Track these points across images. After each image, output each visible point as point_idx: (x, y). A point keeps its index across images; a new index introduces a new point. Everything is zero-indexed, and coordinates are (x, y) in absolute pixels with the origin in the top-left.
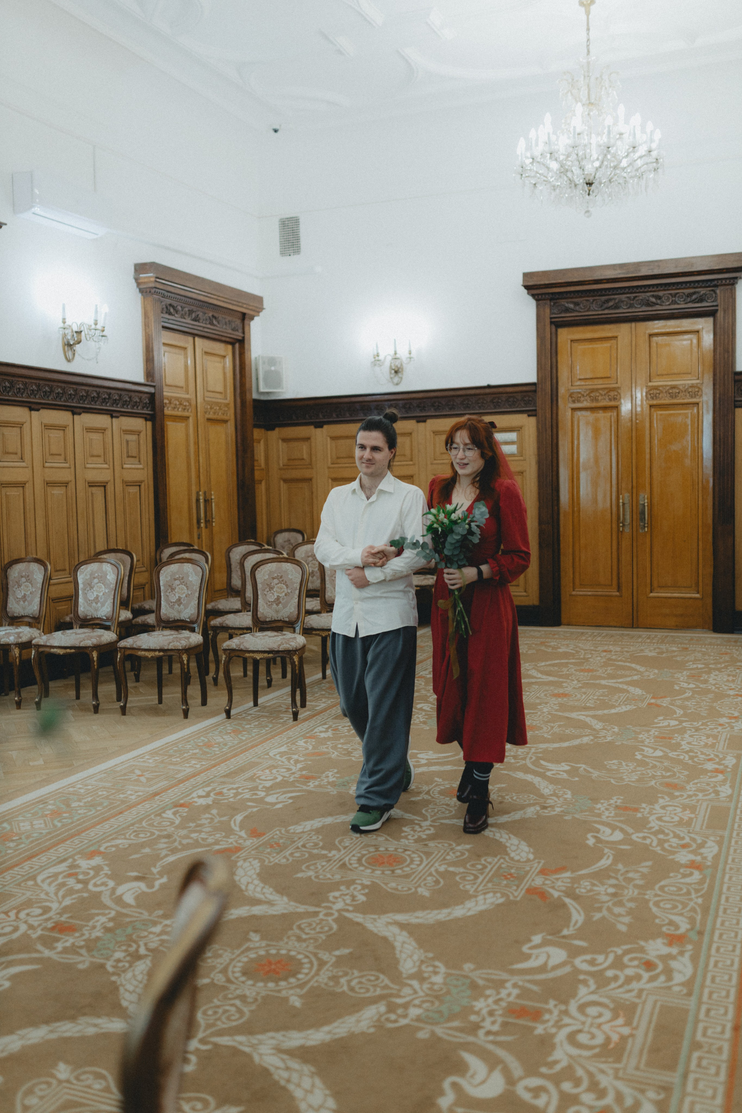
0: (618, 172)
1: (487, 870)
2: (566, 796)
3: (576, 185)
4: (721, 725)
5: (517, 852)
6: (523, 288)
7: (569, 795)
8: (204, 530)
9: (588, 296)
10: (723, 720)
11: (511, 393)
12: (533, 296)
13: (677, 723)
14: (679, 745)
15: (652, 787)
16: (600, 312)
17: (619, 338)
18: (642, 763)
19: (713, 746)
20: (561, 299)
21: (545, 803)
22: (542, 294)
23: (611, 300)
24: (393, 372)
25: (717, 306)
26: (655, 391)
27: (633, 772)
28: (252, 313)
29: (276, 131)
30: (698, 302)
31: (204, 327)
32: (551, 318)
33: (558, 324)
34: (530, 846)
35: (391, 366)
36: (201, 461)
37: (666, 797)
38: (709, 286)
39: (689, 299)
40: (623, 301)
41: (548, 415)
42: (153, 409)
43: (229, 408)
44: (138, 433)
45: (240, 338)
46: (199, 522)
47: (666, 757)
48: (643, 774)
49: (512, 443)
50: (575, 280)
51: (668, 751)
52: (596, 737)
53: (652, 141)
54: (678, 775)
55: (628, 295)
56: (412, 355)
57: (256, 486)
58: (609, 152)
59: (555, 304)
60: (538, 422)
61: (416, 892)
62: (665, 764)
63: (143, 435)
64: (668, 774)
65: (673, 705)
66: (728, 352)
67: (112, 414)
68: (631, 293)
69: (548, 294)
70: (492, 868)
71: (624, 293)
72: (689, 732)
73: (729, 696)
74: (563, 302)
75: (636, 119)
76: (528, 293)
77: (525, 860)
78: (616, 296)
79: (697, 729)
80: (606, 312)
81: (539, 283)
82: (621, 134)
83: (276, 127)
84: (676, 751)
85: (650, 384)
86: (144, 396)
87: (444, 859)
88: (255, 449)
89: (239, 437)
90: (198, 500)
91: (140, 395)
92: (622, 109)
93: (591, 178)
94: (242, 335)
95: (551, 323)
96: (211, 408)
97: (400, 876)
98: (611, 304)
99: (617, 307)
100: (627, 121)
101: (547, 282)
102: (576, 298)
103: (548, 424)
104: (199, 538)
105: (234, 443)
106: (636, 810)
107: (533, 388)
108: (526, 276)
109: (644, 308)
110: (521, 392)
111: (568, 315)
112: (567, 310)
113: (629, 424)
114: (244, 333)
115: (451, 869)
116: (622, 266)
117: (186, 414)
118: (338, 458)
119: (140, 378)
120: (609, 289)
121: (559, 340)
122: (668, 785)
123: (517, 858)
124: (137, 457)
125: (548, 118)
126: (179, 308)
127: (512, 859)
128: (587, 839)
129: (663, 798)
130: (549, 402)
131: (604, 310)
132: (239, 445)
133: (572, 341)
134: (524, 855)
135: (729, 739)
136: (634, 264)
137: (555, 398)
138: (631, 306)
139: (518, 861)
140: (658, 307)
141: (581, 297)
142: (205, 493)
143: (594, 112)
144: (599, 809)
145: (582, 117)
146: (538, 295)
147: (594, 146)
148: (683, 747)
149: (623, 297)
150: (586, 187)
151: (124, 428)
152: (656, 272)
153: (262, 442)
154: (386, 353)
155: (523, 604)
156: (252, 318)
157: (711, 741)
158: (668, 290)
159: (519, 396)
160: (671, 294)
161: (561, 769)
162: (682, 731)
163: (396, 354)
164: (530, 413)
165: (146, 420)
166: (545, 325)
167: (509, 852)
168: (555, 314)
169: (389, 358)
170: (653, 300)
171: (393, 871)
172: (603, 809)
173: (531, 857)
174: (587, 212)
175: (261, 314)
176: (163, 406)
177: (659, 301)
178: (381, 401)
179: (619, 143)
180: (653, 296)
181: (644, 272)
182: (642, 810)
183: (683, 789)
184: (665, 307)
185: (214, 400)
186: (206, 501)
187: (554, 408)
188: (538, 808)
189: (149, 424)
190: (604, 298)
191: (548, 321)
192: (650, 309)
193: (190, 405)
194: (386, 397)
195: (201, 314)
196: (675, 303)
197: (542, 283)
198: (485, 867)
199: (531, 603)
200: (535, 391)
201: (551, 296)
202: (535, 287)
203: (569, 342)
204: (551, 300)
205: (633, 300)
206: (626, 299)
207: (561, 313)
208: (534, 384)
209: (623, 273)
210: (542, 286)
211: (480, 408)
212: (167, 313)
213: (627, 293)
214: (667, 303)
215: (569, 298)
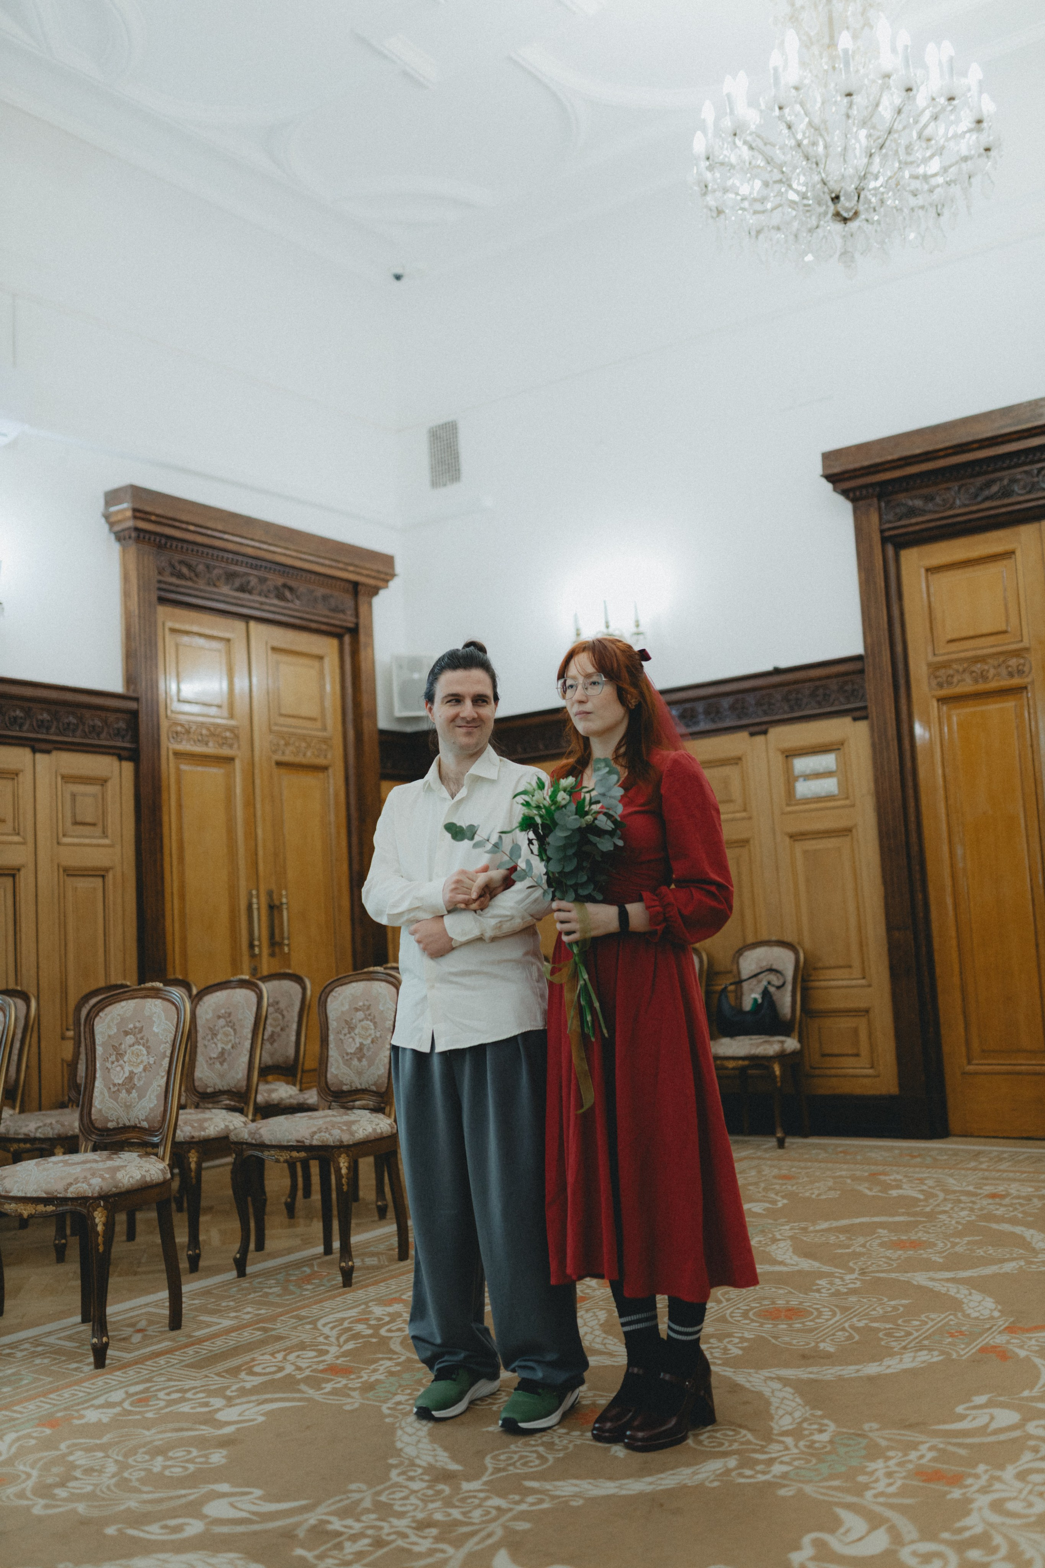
6: (824, 481)
8: (265, 959)
9: (950, 480)
11: (820, 679)
12: (845, 493)
16: (975, 508)
17: (1018, 553)
20: (900, 491)
22: (861, 487)
23: (993, 482)
28: (372, 582)
29: (398, 277)
31: (262, 603)
32: (882, 531)
33: (897, 541)
40: (1017, 481)
41: (891, 715)
42: (136, 739)
43: (330, 746)
44: (103, 782)
45: (351, 625)
49: (828, 774)
50: (918, 451)
55: (1026, 468)
56: (641, 629)
59: (887, 503)
60: (872, 730)
63: (112, 787)
68: (1033, 462)
69: (872, 485)
71: (1018, 464)
74: (902, 498)
76: (835, 490)
78: (1003, 474)
80: (985, 506)
81: (851, 466)
83: (399, 271)
86: (112, 717)
90: (250, 906)
91: (103, 714)
94: (353, 620)
95: (884, 540)
96: (287, 744)
99: (1005, 493)
101: (866, 463)
102: (927, 486)
103: (892, 731)
107: (857, 666)
108: (828, 457)
110: (837, 675)
111: (913, 521)
112: (912, 512)
114: (357, 615)
116: (1003, 412)
117: (225, 752)
120: (989, 460)
121: (903, 573)
124: (98, 824)
126: (201, 568)
130: (890, 690)
131: (981, 502)
133: (927, 570)
137: (902, 681)
141: (936, 484)
146: (854, 489)
149: (1017, 473)
155: (871, 1092)
156: (375, 591)
159: (833, 685)
164: (858, 714)
165: (120, 758)
166: (871, 546)
168: (890, 522)
175: (391, 584)
176: (157, 735)
185: (294, 730)
187: (903, 701)
189: (128, 767)
190: (980, 481)
191: (878, 536)
193: (237, 737)
195: (254, 581)
197: (857, 465)
199: (884, 1091)
200: (862, 671)
201: (878, 489)
202: (847, 475)
203: (923, 571)
204: (880, 497)
205: (1038, 475)
206: (1024, 476)
207: (900, 519)
208: (859, 658)
209: (1010, 425)
210: (858, 473)
211: (766, 713)
212: (172, 574)
213: (1024, 464)
215: (913, 489)
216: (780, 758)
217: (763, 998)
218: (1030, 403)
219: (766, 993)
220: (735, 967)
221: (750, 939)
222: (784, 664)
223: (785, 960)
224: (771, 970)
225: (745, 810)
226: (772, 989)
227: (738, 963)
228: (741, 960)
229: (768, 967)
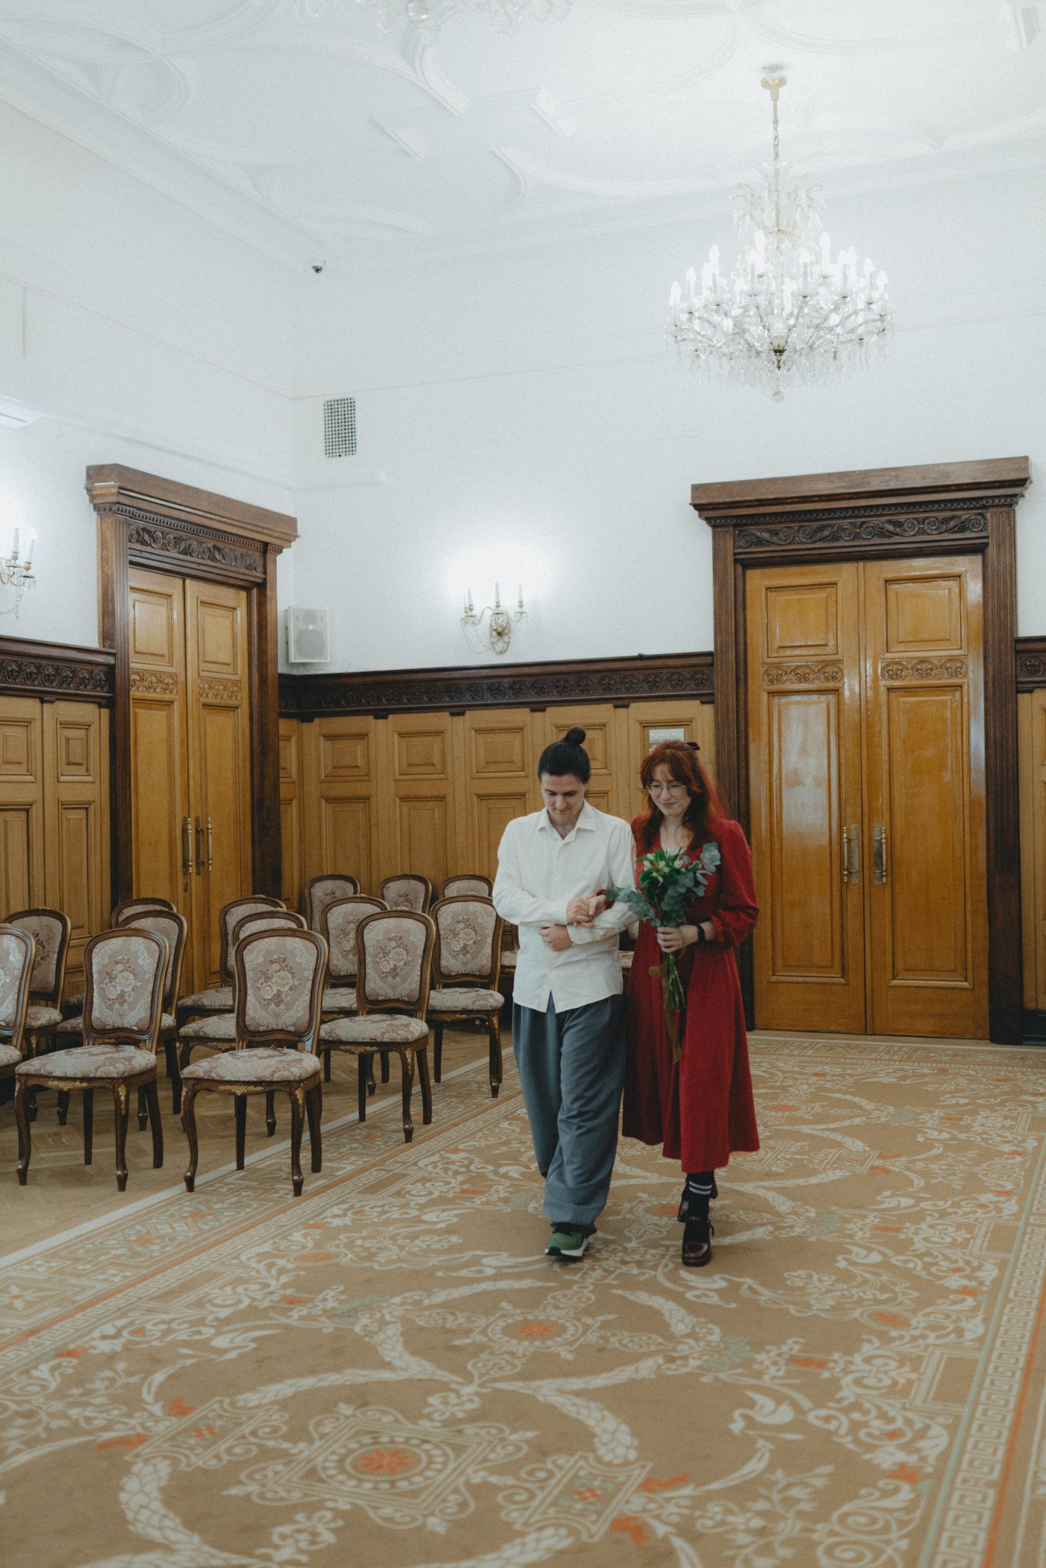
0: (822, 333)
1: (554, 1481)
2: (709, 1338)
3: (758, 353)
4: (982, 1206)
5: (610, 1446)
6: (692, 508)
7: (715, 1337)
8: (194, 876)
9: (791, 521)
10: (987, 1198)
11: (676, 667)
12: (708, 520)
13: (911, 1202)
14: (909, 1242)
15: (856, 1321)
16: (809, 546)
17: (839, 585)
18: (846, 1276)
19: (965, 1244)
20: (751, 524)
21: (674, 1350)
22: (720, 518)
23: (825, 527)
24: (494, 633)
25: (987, 537)
26: (895, 667)
27: (828, 1291)
28: (278, 542)
29: (318, 270)
30: (957, 532)
32: (735, 554)
33: (746, 564)
34: (634, 1433)
35: (491, 626)
36: (191, 770)
37: (875, 1340)
38: (975, 508)
39: (945, 527)
40: (844, 530)
41: (732, 703)
42: (112, 689)
43: (240, 689)
44: (87, 727)
45: (261, 581)
46: (185, 865)
47: (886, 1264)
48: (843, 1296)
50: (771, 497)
51: (891, 1253)
52: (777, 1228)
53: (872, 286)
54: (900, 1298)
55: (852, 521)
56: (525, 609)
57: (283, 807)
58: (806, 303)
59: (740, 532)
60: (716, 712)
61: (424, 1525)
62: (884, 1278)
63: (94, 730)
64: (885, 1296)
65: (909, 1169)
66: (1005, 607)
67: (43, 698)
68: (857, 517)
69: (730, 517)
70: (562, 1477)
71: (844, 518)
72: (929, 1219)
73: (1001, 1154)
74: (753, 529)
75: (849, 256)
76: (700, 516)
77: (620, 1461)
78: (834, 522)
79: (943, 1214)
80: (818, 545)
81: (716, 500)
82: (825, 277)
83: (319, 264)
84: (903, 1254)
85: (888, 655)
86: (97, 669)
87: (486, 1460)
88: (282, 751)
89: (255, 732)
90: (185, 831)
91: (90, 667)
92: (826, 240)
93: (782, 343)
94: (262, 576)
95: (736, 561)
96: (210, 688)
97: (401, 1494)
99: (835, 538)
100: (834, 259)
101: (728, 500)
102: (773, 523)
103: (733, 716)
104: (185, 890)
105: (248, 741)
106: (822, 1365)
107: (709, 660)
108: (697, 491)
109: (877, 540)
110: (691, 666)
111: (760, 549)
112: (760, 542)
113: (856, 716)
114: (265, 572)
115: (494, 1479)
116: (841, 477)
117: (167, 697)
118: (410, 765)
119: (93, 642)
120: (823, 511)
121: (748, 587)
122: (882, 1317)
123: (608, 1458)
124: (84, 764)
125: (714, 252)
126: (159, 534)
127: (599, 1459)
128: (732, 1420)
129: (869, 1341)
130: (733, 681)
131: (814, 542)
132: (256, 744)
133: (767, 589)
134: (621, 1451)
135: (993, 1232)
136: (861, 473)
137: (742, 677)
138: (857, 536)
139: (610, 1464)
140: (898, 539)
141: (780, 523)
142: (197, 820)
143: (786, 245)
144: (761, 1363)
145: (767, 250)
146: (716, 518)
147: (787, 296)
148: (917, 1246)
149: (845, 523)
150: (774, 358)
151: (62, 719)
152: (894, 485)
153: (294, 740)
154: (483, 605)
156: (279, 550)
157: (963, 1235)
158: (912, 513)
159: (687, 673)
160: (916, 519)
161: (710, 1286)
162: (917, 1217)
163: (498, 606)
164: (704, 699)
165: (100, 706)
166: (725, 565)
167: (598, 1445)
168: (741, 547)
169: (489, 613)
170: (890, 528)
171: (393, 1483)
172: (767, 1362)
173: (632, 1455)
174: (777, 393)
175: (294, 544)
176: (128, 685)
177: (898, 530)
178: (477, 678)
179: (822, 290)
180: (890, 522)
181: (876, 485)
182: (832, 1365)
183: (905, 1324)
184: (909, 538)
185: (216, 675)
186: (198, 832)
187: (742, 691)
188: (661, 1361)
189: (105, 712)
190: (815, 525)
191: (730, 559)
192: (886, 541)
193: (175, 682)
194: (484, 672)
195: (194, 544)
196: (925, 532)
197: (721, 500)
198: (551, 1474)
200: (712, 665)
201: (734, 521)
202: (711, 506)
203: (764, 590)
204: (735, 526)
205: (860, 527)
206: (849, 527)
207: (749, 546)
208: (710, 654)
209: (844, 487)
210: (720, 507)
211: (628, 690)
212: (137, 541)
213: (851, 517)
214: (912, 533)
215: (762, 524)
216: (638, 727)
222: (647, 652)
225: (608, 766)
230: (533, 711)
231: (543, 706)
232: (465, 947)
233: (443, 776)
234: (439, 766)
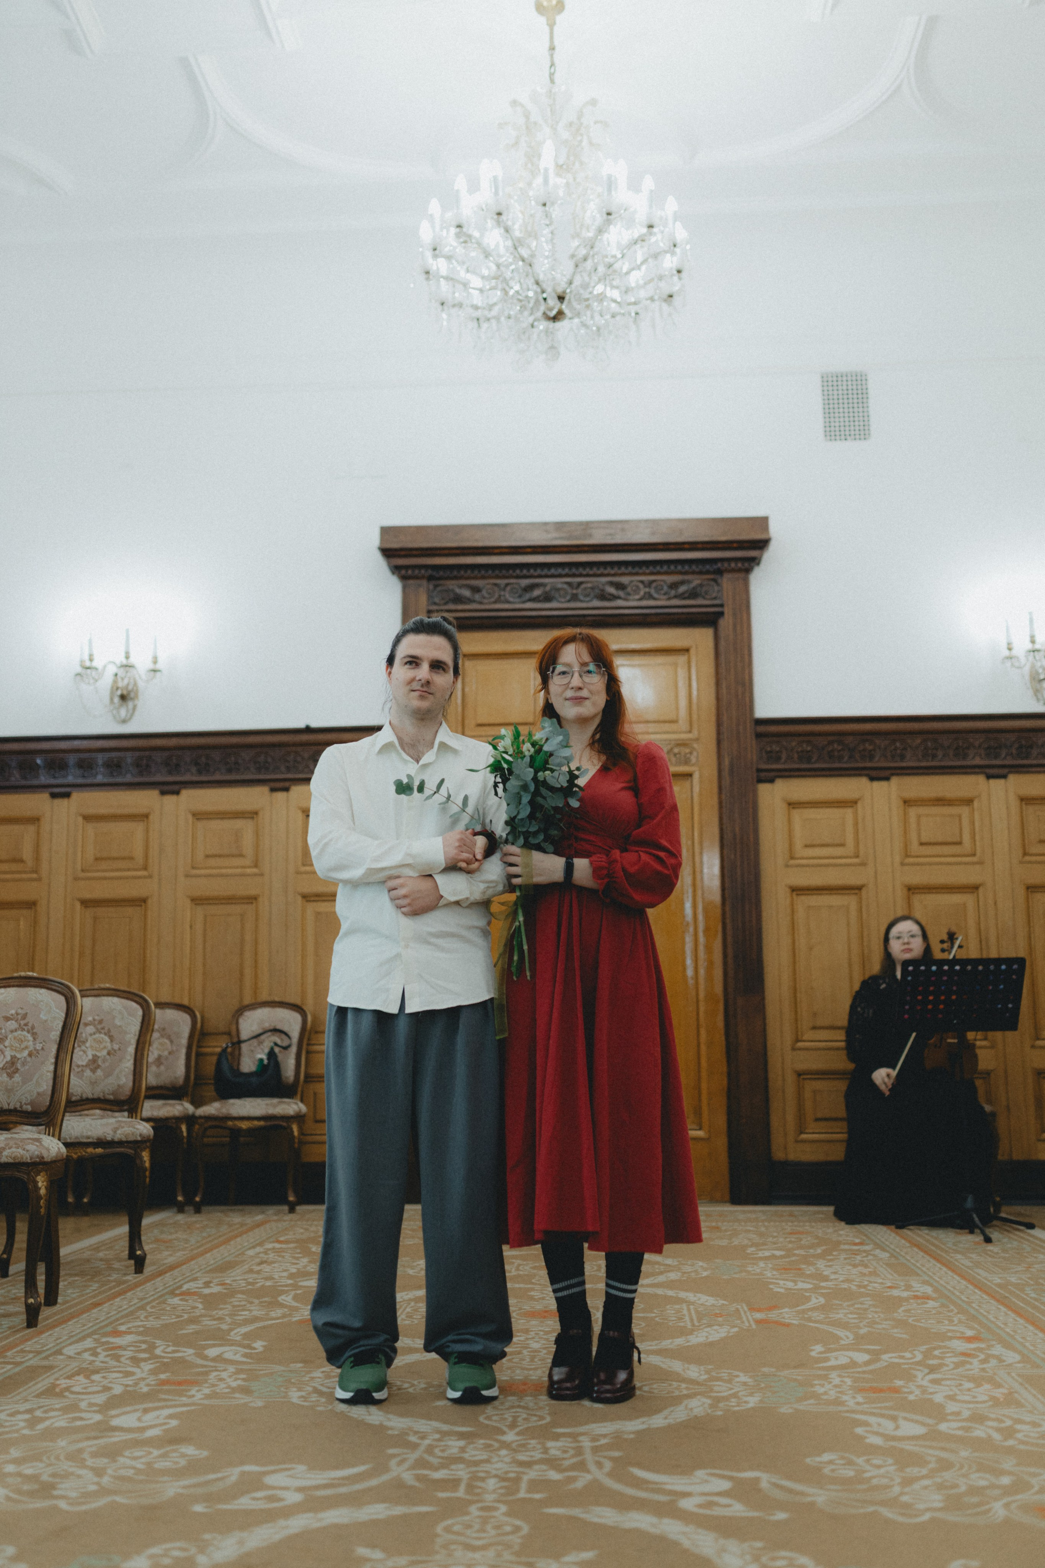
6: (378, 555)
9: (498, 577)
12: (396, 569)
20: (448, 577)
22: (411, 567)
23: (537, 586)
24: (117, 697)
25: (722, 606)
30: (688, 598)
35: (113, 686)
38: (708, 572)
39: (673, 593)
40: (558, 590)
55: (568, 579)
56: (158, 666)
59: (436, 586)
66: (744, 685)
68: (574, 575)
69: (426, 567)
71: (560, 576)
74: (452, 585)
76: (387, 564)
78: (546, 580)
81: (410, 545)
98: (537, 592)
99: (547, 598)
101: (424, 545)
102: (475, 578)
108: (385, 531)
109: (596, 603)
111: (460, 607)
112: (458, 599)
116: (560, 526)
120: (533, 565)
131: (524, 602)
138: (575, 598)
140: (620, 603)
141: (483, 578)
146: (407, 567)
149: (559, 582)
152: (619, 539)
154: (108, 654)
158: (637, 574)
160: (642, 582)
163: (126, 657)
168: (436, 604)
169: (113, 666)
170: (612, 590)
177: (621, 593)
178: (90, 751)
180: (611, 584)
181: (598, 538)
184: (633, 602)
190: (525, 582)
194: (99, 743)
196: (650, 597)
197: (416, 545)
201: (429, 572)
202: (403, 553)
204: (430, 578)
205: (577, 587)
206: (565, 586)
207: (446, 603)
209: (561, 538)
210: (414, 552)
211: (286, 771)
213: (567, 575)
214: (637, 597)
215: (461, 578)
216: (300, 817)
217: (269, 1059)
218: (581, 523)
219: (271, 1054)
220: (234, 1027)
221: (247, 1000)
222: (314, 724)
223: (292, 1022)
224: (275, 1031)
225: (256, 866)
226: (277, 1050)
227: (237, 1023)
228: (241, 1021)
229: (272, 1028)
230: (163, 793)
231: (176, 787)
232: (95, 1059)
233: (35, 876)
234: (30, 863)
